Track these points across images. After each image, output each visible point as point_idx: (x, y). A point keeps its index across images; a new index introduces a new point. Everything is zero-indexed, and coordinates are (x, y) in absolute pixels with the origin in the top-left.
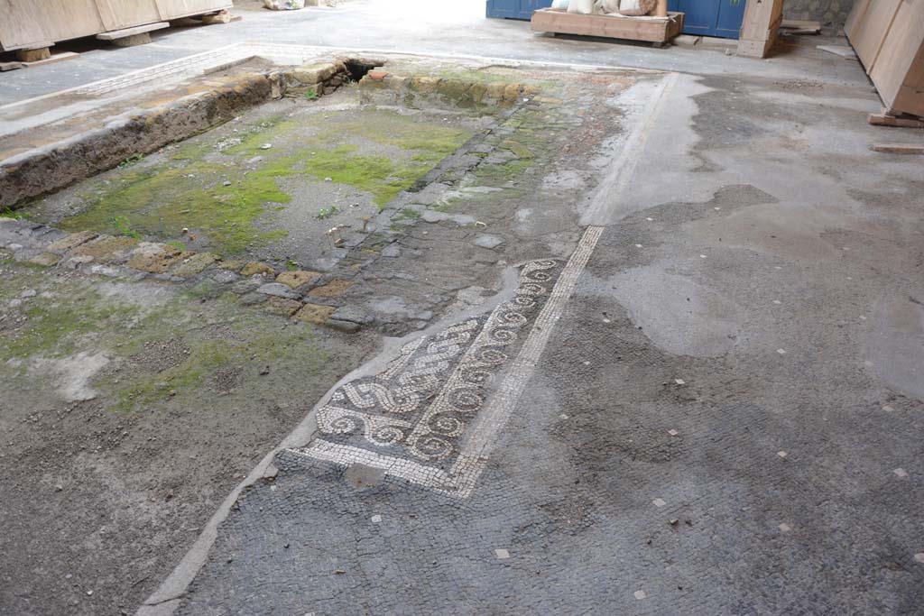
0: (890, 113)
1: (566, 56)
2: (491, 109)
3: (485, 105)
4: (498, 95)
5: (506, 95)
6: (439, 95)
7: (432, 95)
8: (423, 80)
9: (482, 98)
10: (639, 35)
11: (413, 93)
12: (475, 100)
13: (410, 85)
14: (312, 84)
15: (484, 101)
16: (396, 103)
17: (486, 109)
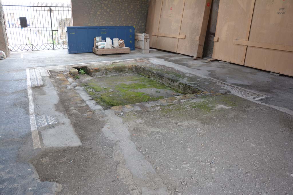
0: (196, 57)
1: (118, 58)
2: (127, 71)
3: (125, 71)
4: (128, 68)
5: (130, 67)
6: (114, 71)
7: (112, 71)
8: (109, 67)
9: (124, 69)
10: (125, 52)
11: (107, 71)
12: (123, 70)
13: (106, 69)
14: (77, 74)
15: (125, 70)
16: (103, 75)
17: (125, 72)
